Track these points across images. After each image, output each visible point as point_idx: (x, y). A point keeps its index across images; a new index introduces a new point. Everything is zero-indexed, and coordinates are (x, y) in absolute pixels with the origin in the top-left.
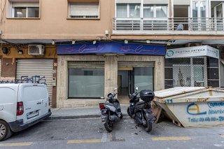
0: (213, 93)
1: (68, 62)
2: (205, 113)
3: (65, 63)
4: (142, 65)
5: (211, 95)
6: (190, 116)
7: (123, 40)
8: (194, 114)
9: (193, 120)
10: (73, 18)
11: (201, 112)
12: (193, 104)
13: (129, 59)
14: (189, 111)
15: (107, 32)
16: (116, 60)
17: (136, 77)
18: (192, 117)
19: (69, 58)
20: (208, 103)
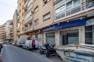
0: (79, 47)
1: (46, 34)
2: (74, 57)
3: (45, 34)
4: (71, 32)
5: (77, 48)
6: (65, 57)
7: (57, 24)
8: (68, 56)
9: (67, 59)
10: (45, 20)
11: (71, 56)
12: (67, 51)
13: (64, 30)
14: (65, 54)
15: (52, 22)
16: (59, 31)
17: (69, 38)
18: (67, 57)
19: (46, 33)
20: (75, 52)
